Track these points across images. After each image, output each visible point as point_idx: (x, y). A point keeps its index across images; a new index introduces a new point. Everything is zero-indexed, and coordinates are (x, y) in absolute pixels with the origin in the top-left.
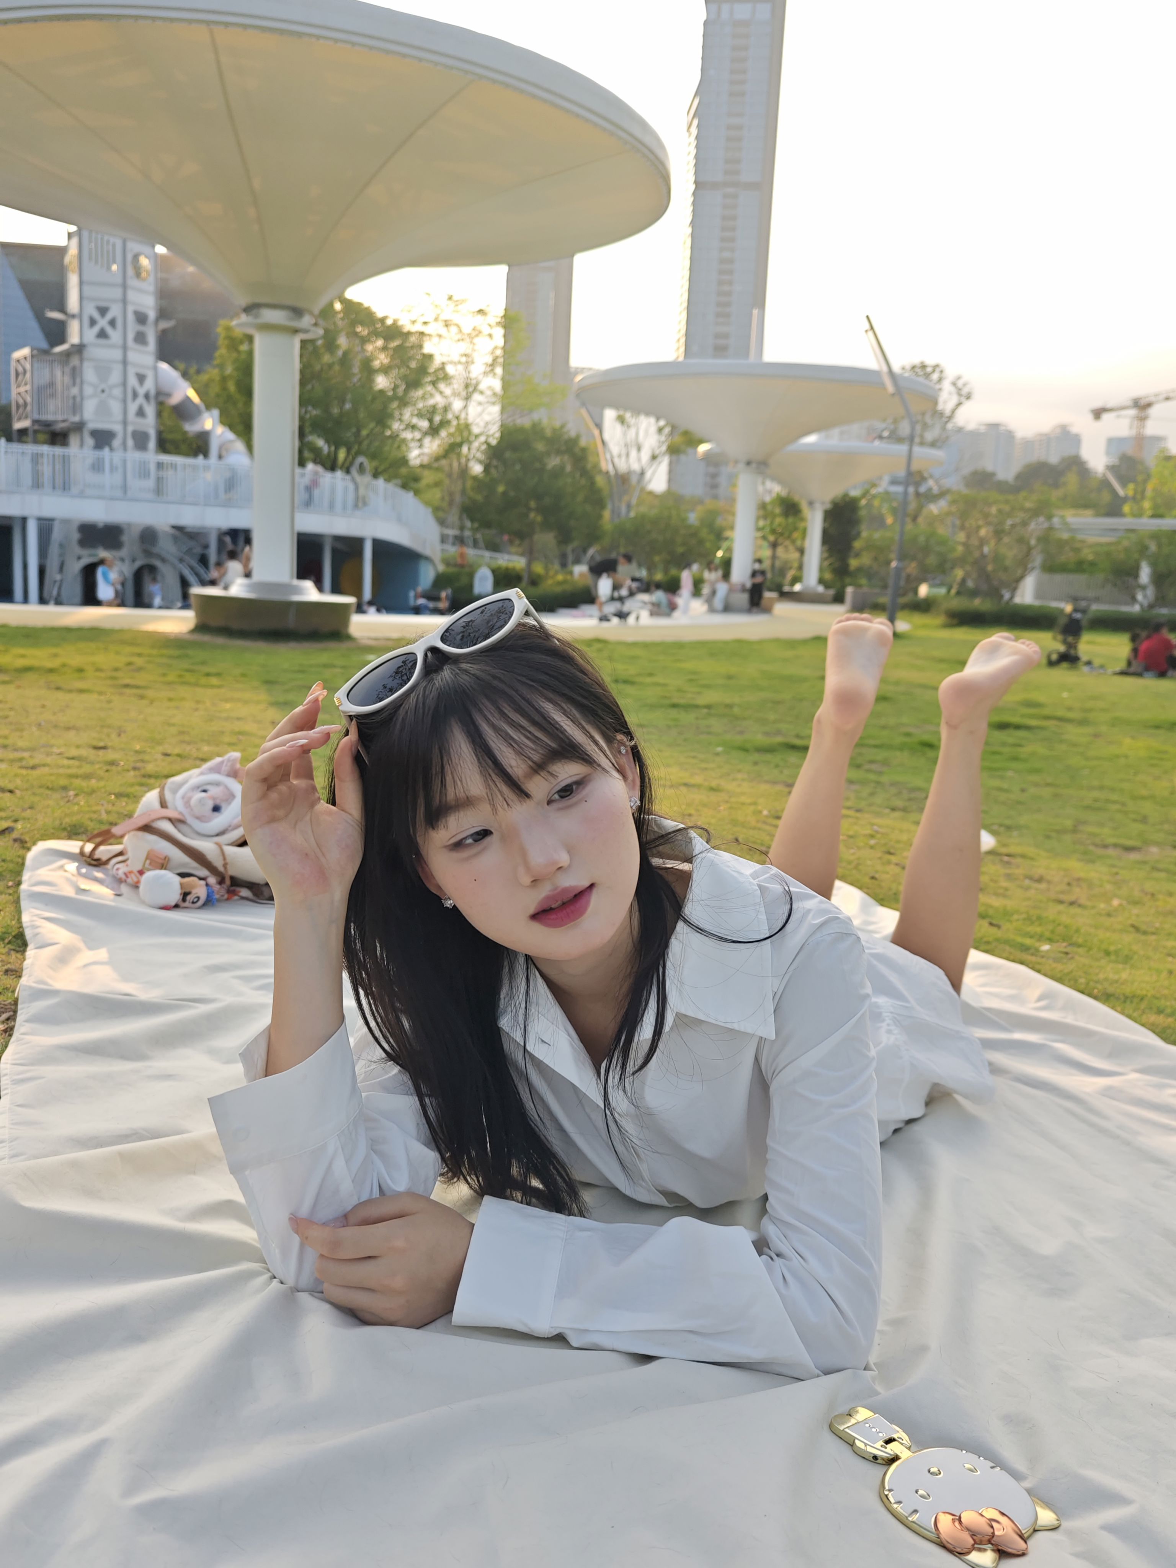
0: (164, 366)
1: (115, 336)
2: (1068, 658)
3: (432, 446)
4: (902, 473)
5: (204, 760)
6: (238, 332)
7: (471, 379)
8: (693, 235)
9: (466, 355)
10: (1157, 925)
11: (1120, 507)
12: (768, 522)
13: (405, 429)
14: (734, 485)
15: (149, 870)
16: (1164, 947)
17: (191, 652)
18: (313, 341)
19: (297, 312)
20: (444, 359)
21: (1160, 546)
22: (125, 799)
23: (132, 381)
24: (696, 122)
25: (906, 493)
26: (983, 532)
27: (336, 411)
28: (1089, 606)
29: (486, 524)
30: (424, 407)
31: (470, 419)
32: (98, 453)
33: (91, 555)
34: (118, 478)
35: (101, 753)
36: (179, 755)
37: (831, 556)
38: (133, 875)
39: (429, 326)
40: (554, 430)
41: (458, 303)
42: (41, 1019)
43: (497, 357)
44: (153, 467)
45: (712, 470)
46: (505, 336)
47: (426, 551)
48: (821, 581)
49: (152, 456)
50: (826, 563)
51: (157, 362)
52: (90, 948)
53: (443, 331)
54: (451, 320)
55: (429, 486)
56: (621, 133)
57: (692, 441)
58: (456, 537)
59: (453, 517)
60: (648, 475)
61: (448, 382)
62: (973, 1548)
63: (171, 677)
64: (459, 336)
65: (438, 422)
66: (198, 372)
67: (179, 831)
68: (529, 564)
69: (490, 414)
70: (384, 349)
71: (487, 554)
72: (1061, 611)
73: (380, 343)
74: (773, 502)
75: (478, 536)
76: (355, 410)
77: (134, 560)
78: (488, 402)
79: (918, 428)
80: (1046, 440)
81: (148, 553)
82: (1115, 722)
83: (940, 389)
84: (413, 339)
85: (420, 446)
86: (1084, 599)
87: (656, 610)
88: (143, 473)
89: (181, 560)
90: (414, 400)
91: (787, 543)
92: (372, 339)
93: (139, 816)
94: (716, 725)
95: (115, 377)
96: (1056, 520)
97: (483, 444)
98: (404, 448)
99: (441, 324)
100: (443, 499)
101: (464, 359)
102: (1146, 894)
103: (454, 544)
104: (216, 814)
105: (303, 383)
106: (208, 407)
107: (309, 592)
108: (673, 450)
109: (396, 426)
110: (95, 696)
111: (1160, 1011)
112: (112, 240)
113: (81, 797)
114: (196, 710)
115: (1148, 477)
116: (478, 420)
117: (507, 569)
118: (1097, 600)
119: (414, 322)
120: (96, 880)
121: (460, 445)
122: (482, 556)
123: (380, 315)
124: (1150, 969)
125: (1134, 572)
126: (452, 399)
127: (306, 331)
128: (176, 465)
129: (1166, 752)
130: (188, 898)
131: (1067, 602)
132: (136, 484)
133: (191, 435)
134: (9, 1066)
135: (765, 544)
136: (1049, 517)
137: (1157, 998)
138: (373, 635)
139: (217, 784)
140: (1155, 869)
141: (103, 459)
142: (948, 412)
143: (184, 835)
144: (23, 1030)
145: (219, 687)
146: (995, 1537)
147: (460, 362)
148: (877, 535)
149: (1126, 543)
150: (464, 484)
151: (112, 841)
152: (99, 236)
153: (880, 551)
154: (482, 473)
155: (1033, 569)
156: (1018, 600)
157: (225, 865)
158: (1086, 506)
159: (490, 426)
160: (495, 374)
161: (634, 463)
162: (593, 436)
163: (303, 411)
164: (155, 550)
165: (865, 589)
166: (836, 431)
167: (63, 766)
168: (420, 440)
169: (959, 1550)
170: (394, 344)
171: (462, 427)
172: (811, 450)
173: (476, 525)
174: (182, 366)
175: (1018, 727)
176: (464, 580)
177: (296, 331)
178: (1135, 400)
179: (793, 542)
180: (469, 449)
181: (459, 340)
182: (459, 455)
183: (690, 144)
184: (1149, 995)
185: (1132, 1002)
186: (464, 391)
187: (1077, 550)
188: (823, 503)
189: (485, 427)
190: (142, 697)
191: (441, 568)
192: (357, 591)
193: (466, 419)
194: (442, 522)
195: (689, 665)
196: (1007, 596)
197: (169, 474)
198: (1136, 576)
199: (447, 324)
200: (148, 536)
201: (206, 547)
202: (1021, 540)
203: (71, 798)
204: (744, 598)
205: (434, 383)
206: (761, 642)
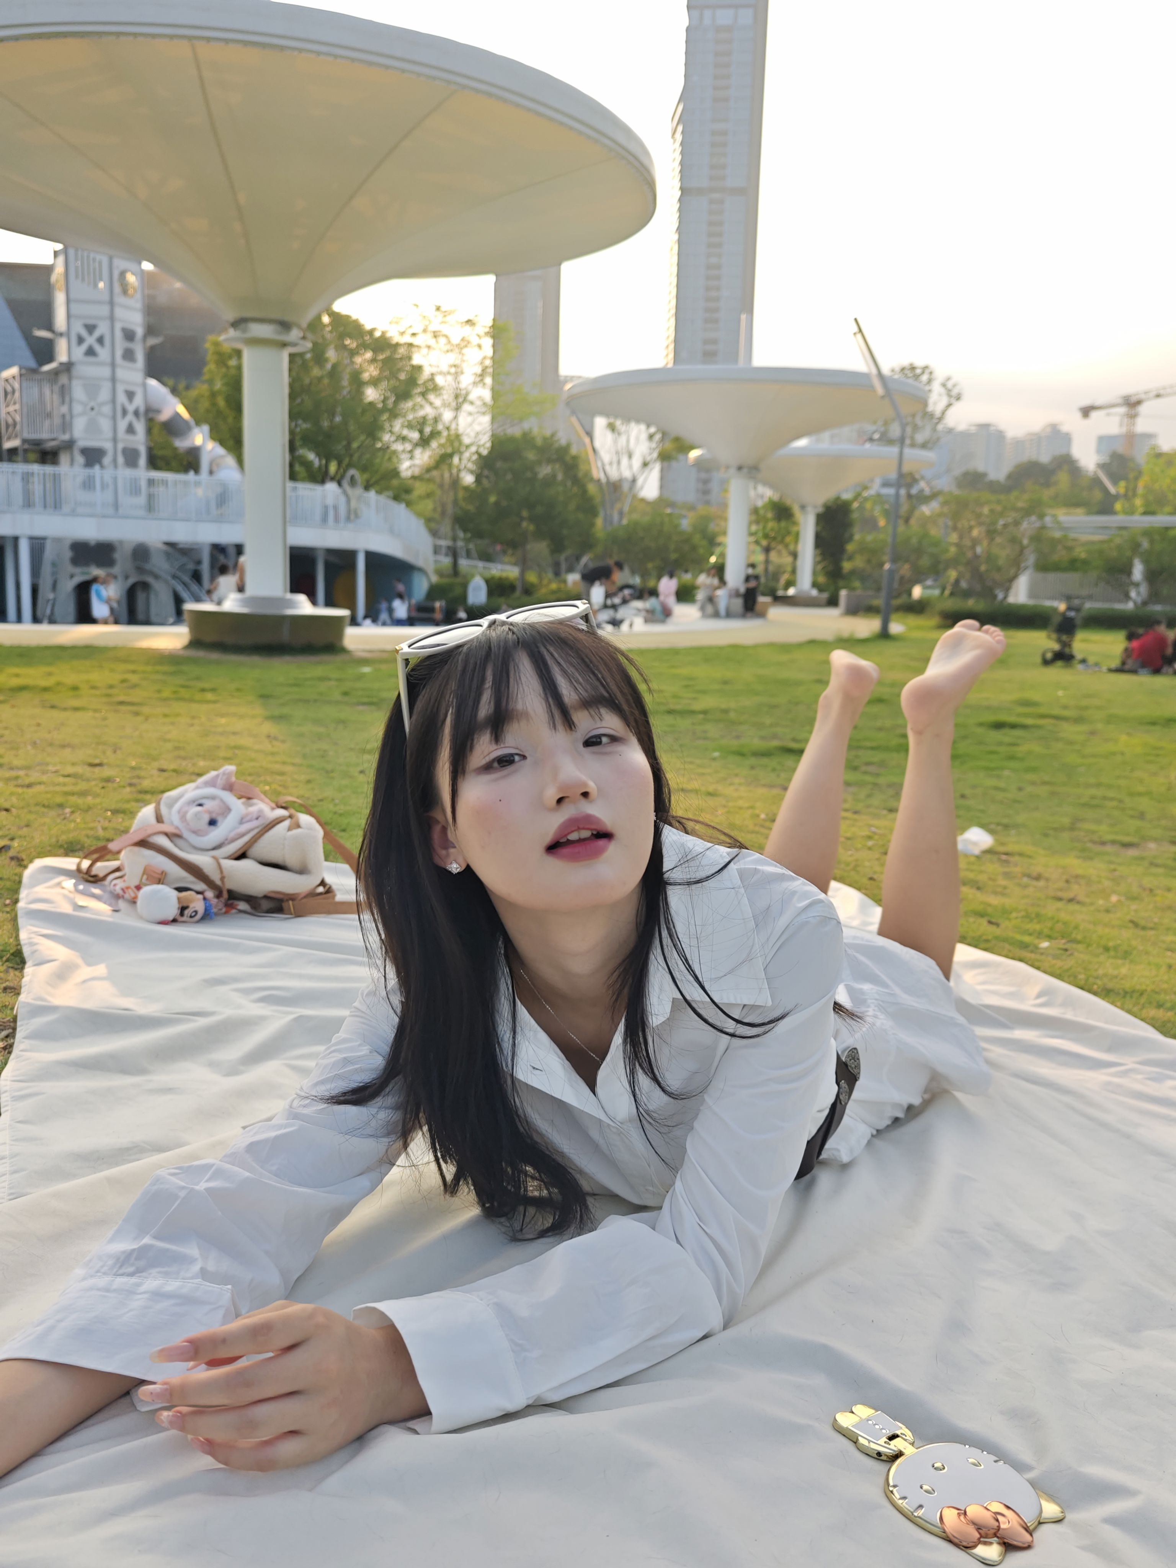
0: (153, 383)
1: (103, 353)
2: (1063, 657)
3: (423, 458)
4: (893, 475)
5: (200, 775)
6: (227, 347)
7: (460, 390)
8: (679, 241)
9: (455, 366)
10: (1156, 920)
11: (1112, 507)
12: (761, 526)
13: (396, 441)
14: (726, 491)
15: (146, 885)
16: (1163, 942)
17: (184, 668)
18: (301, 355)
19: (285, 326)
20: (434, 370)
21: (1152, 542)
22: (122, 815)
23: (122, 398)
24: (680, 128)
25: (897, 495)
26: (975, 533)
27: (326, 424)
28: (1083, 604)
29: (479, 535)
30: (414, 419)
31: (461, 430)
32: (88, 471)
33: (83, 573)
34: (109, 496)
35: (97, 770)
36: (175, 771)
37: (823, 560)
38: (130, 891)
39: (418, 337)
40: (545, 439)
41: (446, 314)
42: (39, 1036)
43: (486, 367)
44: (143, 484)
45: (703, 475)
46: (494, 346)
47: (419, 562)
48: (815, 585)
49: (143, 473)
50: (819, 567)
51: (146, 378)
52: (89, 964)
53: (432, 342)
54: (440, 331)
55: (421, 498)
56: (607, 141)
57: (683, 447)
58: (449, 548)
59: (446, 528)
60: (640, 482)
61: (438, 393)
62: (979, 1542)
63: (166, 694)
64: (448, 347)
65: (429, 433)
66: (188, 388)
67: (176, 845)
68: (523, 573)
69: (480, 424)
70: (373, 360)
71: (480, 564)
72: (1055, 610)
73: (369, 355)
74: (765, 507)
75: (471, 546)
76: (345, 423)
77: (127, 577)
78: (478, 412)
79: (909, 430)
80: (1036, 439)
81: (140, 570)
82: (1110, 719)
83: (930, 391)
84: (402, 351)
85: (411, 458)
86: (1078, 597)
87: (651, 617)
88: (135, 490)
89: (174, 577)
90: (404, 411)
91: (780, 547)
92: (361, 352)
93: (135, 831)
94: (712, 730)
95: (104, 394)
96: (1048, 520)
97: (474, 454)
98: (395, 460)
99: (429, 335)
100: (435, 510)
101: (453, 370)
102: (1144, 889)
103: (447, 555)
104: (212, 827)
105: (292, 396)
106: (198, 423)
107: (303, 606)
108: (665, 457)
109: (386, 437)
110: (90, 714)
111: (1160, 1006)
112: (98, 257)
113: (77, 814)
114: (192, 725)
115: (1140, 474)
116: (468, 431)
117: (500, 579)
118: (1090, 597)
119: (402, 333)
120: (94, 896)
121: (451, 456)
122: (476, 567)
123: (368, 327)
124: (1149, 964)
125: (1127, 570)
126: (442, 410)
127: (294, 345)
128: (167, 481)
129: (1161, 748)
130: (186, 912)
131: (1061, 600)
132: (126, 500)
133: (181, 451)
134: (8, 1083)
135: (758, 549)
136: (1041, 516)
137: (1156, 993)
138: (368, 647)
139: (213, 798)
140: (1153, 864)
141: (94, 477)
142: (938, 413)
143: (181, 849)
144: (22, 1047)
145: (215, 702)
146: (1001, 1530)
147: (449, 373)
148: (869, 538)
149: (1118, 541)
150: (456, 494)
151: (108, 857)
152: (85, 254)
153: (872, 553)
154: (473, 483)
155: (1026, 568)
156: (1011, 600)
157: (222, 879)
158: (1077, 505)
159: (480, 436)
160: (484, 384)
161: (625, 470)
162: (584, 444)
163: (293, 424)
164: (147, 567)
165: (859, 592)
166: (826, 435)
167: (58, 784)
168: (411, 452)
169: (965, 1544)
170: (381, 357)
171: (453, 438)
172: (802, 454)
173: (469, 535)
174: (171, 382)
175: (1013, 726)
176: (458, 591)
177: (284, 345)
178: (1125, 397)
179: (787, 546)
180: (460, 460)
181: (448, 351)
182: (450, 466)
183: (675, 150)
184: (1149, 989)
185: (1131, 997)
186: (453, 402)
187: (1070, 549)
188: (815, 507)
189: (476, 437)
190: (137, 714)
191: (434, 579)
192: (351, 604)
193: (457, 429)
194: (434, 533)
195: (685, 671)
196: (1000, 596)
197: (160, 490)
198: (1129, 573)
199: (436, 335)
200: (141, 553)
201: (199, 562)
202: (1014, 540)
203: (68, 815)
204: (738, 603)
205: (423, 394)
206: (756, 647)
